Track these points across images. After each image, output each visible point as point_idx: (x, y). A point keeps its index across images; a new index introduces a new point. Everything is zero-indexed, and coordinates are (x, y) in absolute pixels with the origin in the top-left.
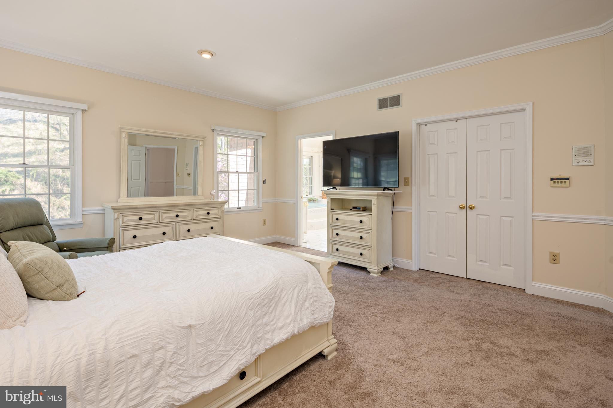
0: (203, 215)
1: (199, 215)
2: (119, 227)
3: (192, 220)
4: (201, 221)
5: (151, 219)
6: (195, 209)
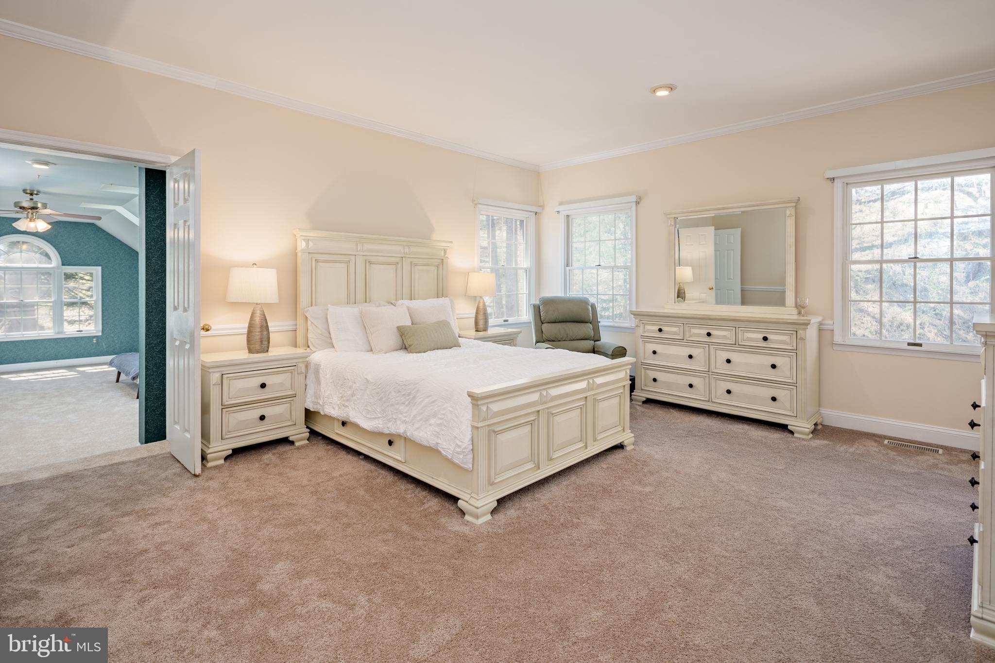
0: (756, 340)
1: (749, 339)
2: (640, 337)
3: (736, 346)
4: (752, 350)
5: (675, 333)
6: (741, 329)
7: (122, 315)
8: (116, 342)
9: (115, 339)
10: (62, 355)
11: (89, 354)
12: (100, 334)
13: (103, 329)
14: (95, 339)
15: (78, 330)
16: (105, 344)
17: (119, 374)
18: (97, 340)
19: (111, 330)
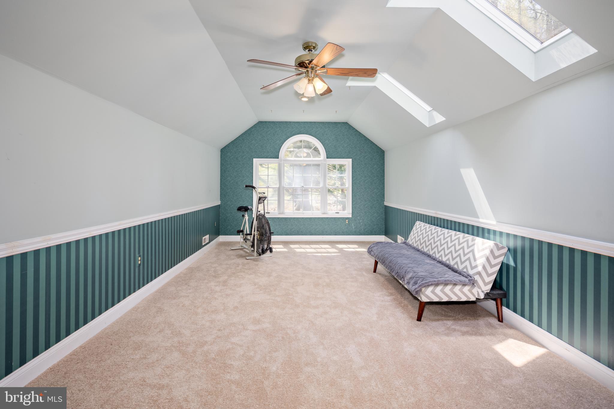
7: (365, 201)
8: (361, 224)
9: (361, 221)
10: (326, 232)
11: (343, 232)
12: (350, 216)
13: (352, 212)
14: (347, 221)
15: (336, 212)
16: (354, 226)
17: (376, 263)
18: (348, 222)
19: (358, 213)
